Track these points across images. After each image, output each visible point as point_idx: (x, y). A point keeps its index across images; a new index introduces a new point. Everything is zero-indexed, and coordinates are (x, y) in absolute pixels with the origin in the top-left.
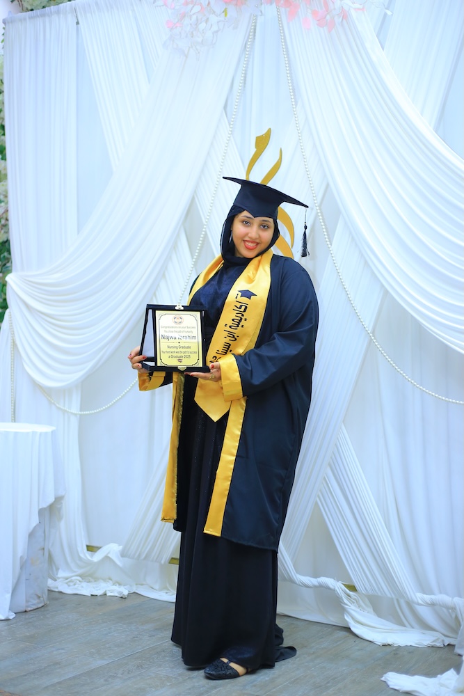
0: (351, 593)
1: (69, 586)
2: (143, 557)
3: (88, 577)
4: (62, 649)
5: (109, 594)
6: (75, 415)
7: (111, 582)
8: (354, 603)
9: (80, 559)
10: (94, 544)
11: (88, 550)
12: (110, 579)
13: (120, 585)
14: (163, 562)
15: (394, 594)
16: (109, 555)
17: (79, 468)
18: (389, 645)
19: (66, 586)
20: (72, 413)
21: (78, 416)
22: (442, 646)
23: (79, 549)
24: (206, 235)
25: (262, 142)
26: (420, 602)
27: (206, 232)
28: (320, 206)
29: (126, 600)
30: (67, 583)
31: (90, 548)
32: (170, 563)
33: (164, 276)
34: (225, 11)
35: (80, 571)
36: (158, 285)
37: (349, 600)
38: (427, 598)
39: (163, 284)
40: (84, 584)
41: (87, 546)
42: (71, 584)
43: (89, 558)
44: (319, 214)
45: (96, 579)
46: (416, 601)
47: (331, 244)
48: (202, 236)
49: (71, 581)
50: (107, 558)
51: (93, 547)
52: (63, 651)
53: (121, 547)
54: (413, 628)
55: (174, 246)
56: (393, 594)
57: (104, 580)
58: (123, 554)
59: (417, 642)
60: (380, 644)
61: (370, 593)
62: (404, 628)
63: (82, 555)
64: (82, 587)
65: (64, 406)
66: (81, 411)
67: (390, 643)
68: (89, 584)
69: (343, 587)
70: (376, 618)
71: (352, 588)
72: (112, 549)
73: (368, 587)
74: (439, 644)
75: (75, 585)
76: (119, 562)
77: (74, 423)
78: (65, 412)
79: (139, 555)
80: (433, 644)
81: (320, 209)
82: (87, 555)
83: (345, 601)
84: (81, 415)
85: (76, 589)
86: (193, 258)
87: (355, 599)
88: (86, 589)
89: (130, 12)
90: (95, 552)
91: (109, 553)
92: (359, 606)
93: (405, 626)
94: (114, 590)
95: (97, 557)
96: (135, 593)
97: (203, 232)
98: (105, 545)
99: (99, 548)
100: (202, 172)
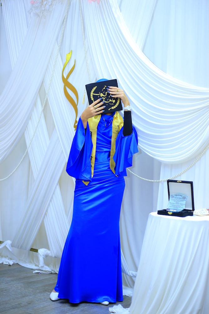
2: (20, 247)
5: (4, 263)
7: (7, 258)
10: (1, 240)
12: (7, 257)
13: (11, 259)
14: (27, 250)
16: (6, 246)
24: (47, 99)
26: (131, 275)
27: (47, 98)
29: (11, 267)
32: (30, 251)
33: (30, 118)
36: (28, 123)
38: (134, 273)
39: (30, 122)
46: (129, 274)
53: (11, 242)
57: (5, 257)
58: (12, 245)
72: (8, 243)
76: (10, 249)
79: (19, 245)
90: (2, 244)
91: (6, 245)
94: (7, 262)
95: (2, 246)
96: (17, 263)
97: (46, 98)
98: (6, 241)
99: (3, 242)
100: (47, 70)
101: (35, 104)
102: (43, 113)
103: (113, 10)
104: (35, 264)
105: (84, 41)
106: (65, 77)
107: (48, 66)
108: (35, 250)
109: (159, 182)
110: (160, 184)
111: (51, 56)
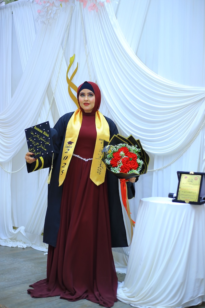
3: (14, 239)
5: (19, 247)
6: (10, 173)
7: (21, 242)
9: (10, 232)
10: (16, 226)
13: (25, 243)
16: (21, 231)
17: (10, 195)
19: (4, 243)
20: (9, 173)
21: (11, 174)
23: (10, 228)
24: (54, 99)
27: (54, 97)
29: (25, 249)
30: (5, 242)
31: (14, 228)
32: (40, 235)
33: (40, 115)
34: (61, 5)
35: (10, 237)
36: (38, 120)
40: (11, 243)
42: (6, 242)
45: (17, 241)
49: (6, 241)
50: (19, 232)
51: (16, 227)
53: (25, 228)
57: (19, 241)
58: (25, 231)
64: (10, 243)
66: (12, 171)
68: (13, 242)
72: (22, 229)
75: (7, 242)
76: (24, 234)
77: (9, 176)
78: (6, 172)
79: (31, 231)
82: (13, 231)
84: (12, 173)
85: (7, 244)
89: (30, 7)
90: (16, 229)
91: (20, 230)
94: (21, 245)
95: (17, 231)
96: (30, 247)
98: (20, 227)
99: (18, 228)
100: (53, 72)
101: (43, 103)
102: (50, 111)
103: (110, 17)
104: (46, 247)
105: (86, 46)
106: (69, 78)
107: (54, 68)
109: (153, 171)
110: (154, 174)
111: (56, 60)
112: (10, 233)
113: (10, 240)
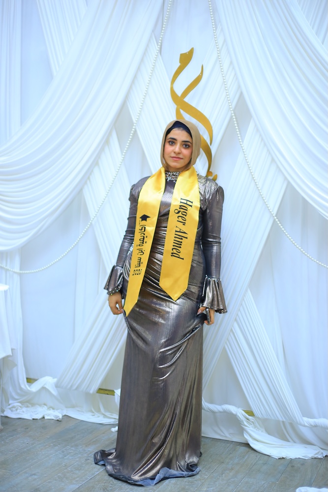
0: (250, 417)
1: (12, 411)
2: (75, 387)
3: (26, 402)
4: (34, 474)
5: (46, 417)
6: (16, 273)
7: (45, 406)
8: (251, 424)
9: (21, 389)
10: (32, 377)
11: (28, 382)
12: (45, 404)
13: (53, 409)
14: (91, 392)
15: (285, 418)
16: (45, 386)
18: (283, 458)
19: (10, 411)
21: (19, 274)
22: (322, 457)
23: (21, 381)
24: (135, 131)
25: (186, 59)
26: (306, 424)
27: (135, 129)
28: (234, 110)
29: (63, 423)
30: (10, 409)
32: (97, 393)
35: (20, 399)
36: (92, 171)
37: (248, 422)
38: (312, 421)
39: (96, 170)
40: (24, 409)
41: (27, 379)
42: (14, 409)
43: (29, 388)
44: (234, 117)
45: (33, 405)
46: (303, 423)
47: (243, 142)
48: (132, 132)
50: (44, 388)
51: (30, 379)
52: (36, 477)
53: (55, 380)
54: (295, 442)
55: (106, 141)
56: (283, 418)
57: (40, 405)
58: (57, 386)
59: (304, 455)
60: (277, 458)
61: (265, 417)
62: (288, 444)
63: (23, 386)
64: (23, 412)
65: (6, 266)
66: (20, 270)
67: (284, 457)
68: (28, 409)
69: (244, 413)
70: (267, 435)
71: (251, 413)
72: (48, 381)
73: (263, 412)
74: (320, 457)
75: (17, 410)
76: (54, 392)
78: (7, 270)
79: (71, 386)
80: (316, 456)
81: (234, 113)
83: (246, 423)
84: (21, 273)
85: (19, 414)
86: (122, 153)
87: (253, 422)
88: (27, 414)
90: (33, 383)
91: (45, 384)
92: (255, 427)
93: (289, 441)
94: (51, 414)
95: (34, 388)
96: (65, 415)
97: (133, 130)
98: (41, 377)
99: (35, 380)
100: (133, 82)
104: (103, 414)
106: (179, 94)
108: (107, 392)
111: (142, 59)
112: (19, 391)
113: (19, 404)
